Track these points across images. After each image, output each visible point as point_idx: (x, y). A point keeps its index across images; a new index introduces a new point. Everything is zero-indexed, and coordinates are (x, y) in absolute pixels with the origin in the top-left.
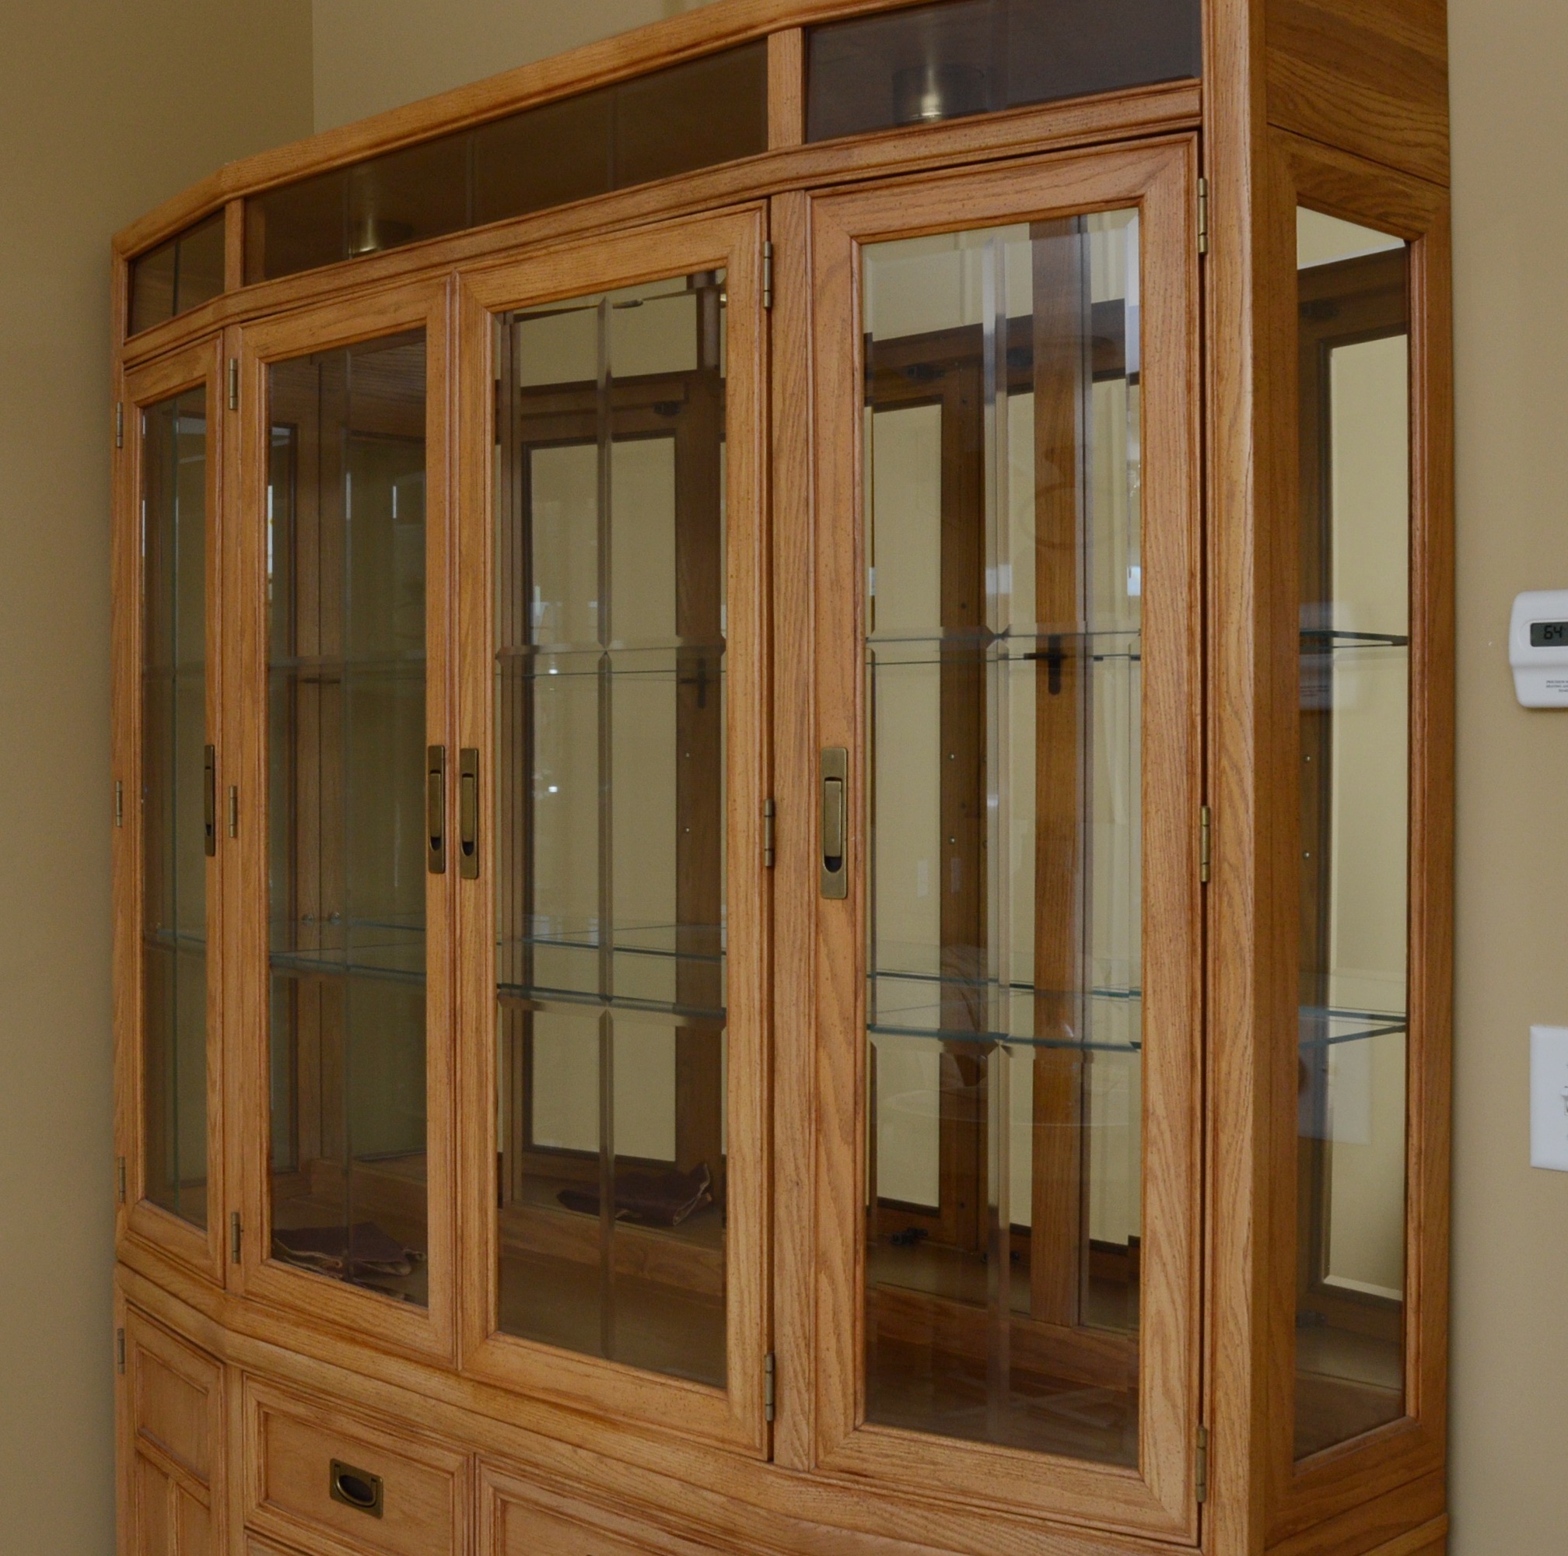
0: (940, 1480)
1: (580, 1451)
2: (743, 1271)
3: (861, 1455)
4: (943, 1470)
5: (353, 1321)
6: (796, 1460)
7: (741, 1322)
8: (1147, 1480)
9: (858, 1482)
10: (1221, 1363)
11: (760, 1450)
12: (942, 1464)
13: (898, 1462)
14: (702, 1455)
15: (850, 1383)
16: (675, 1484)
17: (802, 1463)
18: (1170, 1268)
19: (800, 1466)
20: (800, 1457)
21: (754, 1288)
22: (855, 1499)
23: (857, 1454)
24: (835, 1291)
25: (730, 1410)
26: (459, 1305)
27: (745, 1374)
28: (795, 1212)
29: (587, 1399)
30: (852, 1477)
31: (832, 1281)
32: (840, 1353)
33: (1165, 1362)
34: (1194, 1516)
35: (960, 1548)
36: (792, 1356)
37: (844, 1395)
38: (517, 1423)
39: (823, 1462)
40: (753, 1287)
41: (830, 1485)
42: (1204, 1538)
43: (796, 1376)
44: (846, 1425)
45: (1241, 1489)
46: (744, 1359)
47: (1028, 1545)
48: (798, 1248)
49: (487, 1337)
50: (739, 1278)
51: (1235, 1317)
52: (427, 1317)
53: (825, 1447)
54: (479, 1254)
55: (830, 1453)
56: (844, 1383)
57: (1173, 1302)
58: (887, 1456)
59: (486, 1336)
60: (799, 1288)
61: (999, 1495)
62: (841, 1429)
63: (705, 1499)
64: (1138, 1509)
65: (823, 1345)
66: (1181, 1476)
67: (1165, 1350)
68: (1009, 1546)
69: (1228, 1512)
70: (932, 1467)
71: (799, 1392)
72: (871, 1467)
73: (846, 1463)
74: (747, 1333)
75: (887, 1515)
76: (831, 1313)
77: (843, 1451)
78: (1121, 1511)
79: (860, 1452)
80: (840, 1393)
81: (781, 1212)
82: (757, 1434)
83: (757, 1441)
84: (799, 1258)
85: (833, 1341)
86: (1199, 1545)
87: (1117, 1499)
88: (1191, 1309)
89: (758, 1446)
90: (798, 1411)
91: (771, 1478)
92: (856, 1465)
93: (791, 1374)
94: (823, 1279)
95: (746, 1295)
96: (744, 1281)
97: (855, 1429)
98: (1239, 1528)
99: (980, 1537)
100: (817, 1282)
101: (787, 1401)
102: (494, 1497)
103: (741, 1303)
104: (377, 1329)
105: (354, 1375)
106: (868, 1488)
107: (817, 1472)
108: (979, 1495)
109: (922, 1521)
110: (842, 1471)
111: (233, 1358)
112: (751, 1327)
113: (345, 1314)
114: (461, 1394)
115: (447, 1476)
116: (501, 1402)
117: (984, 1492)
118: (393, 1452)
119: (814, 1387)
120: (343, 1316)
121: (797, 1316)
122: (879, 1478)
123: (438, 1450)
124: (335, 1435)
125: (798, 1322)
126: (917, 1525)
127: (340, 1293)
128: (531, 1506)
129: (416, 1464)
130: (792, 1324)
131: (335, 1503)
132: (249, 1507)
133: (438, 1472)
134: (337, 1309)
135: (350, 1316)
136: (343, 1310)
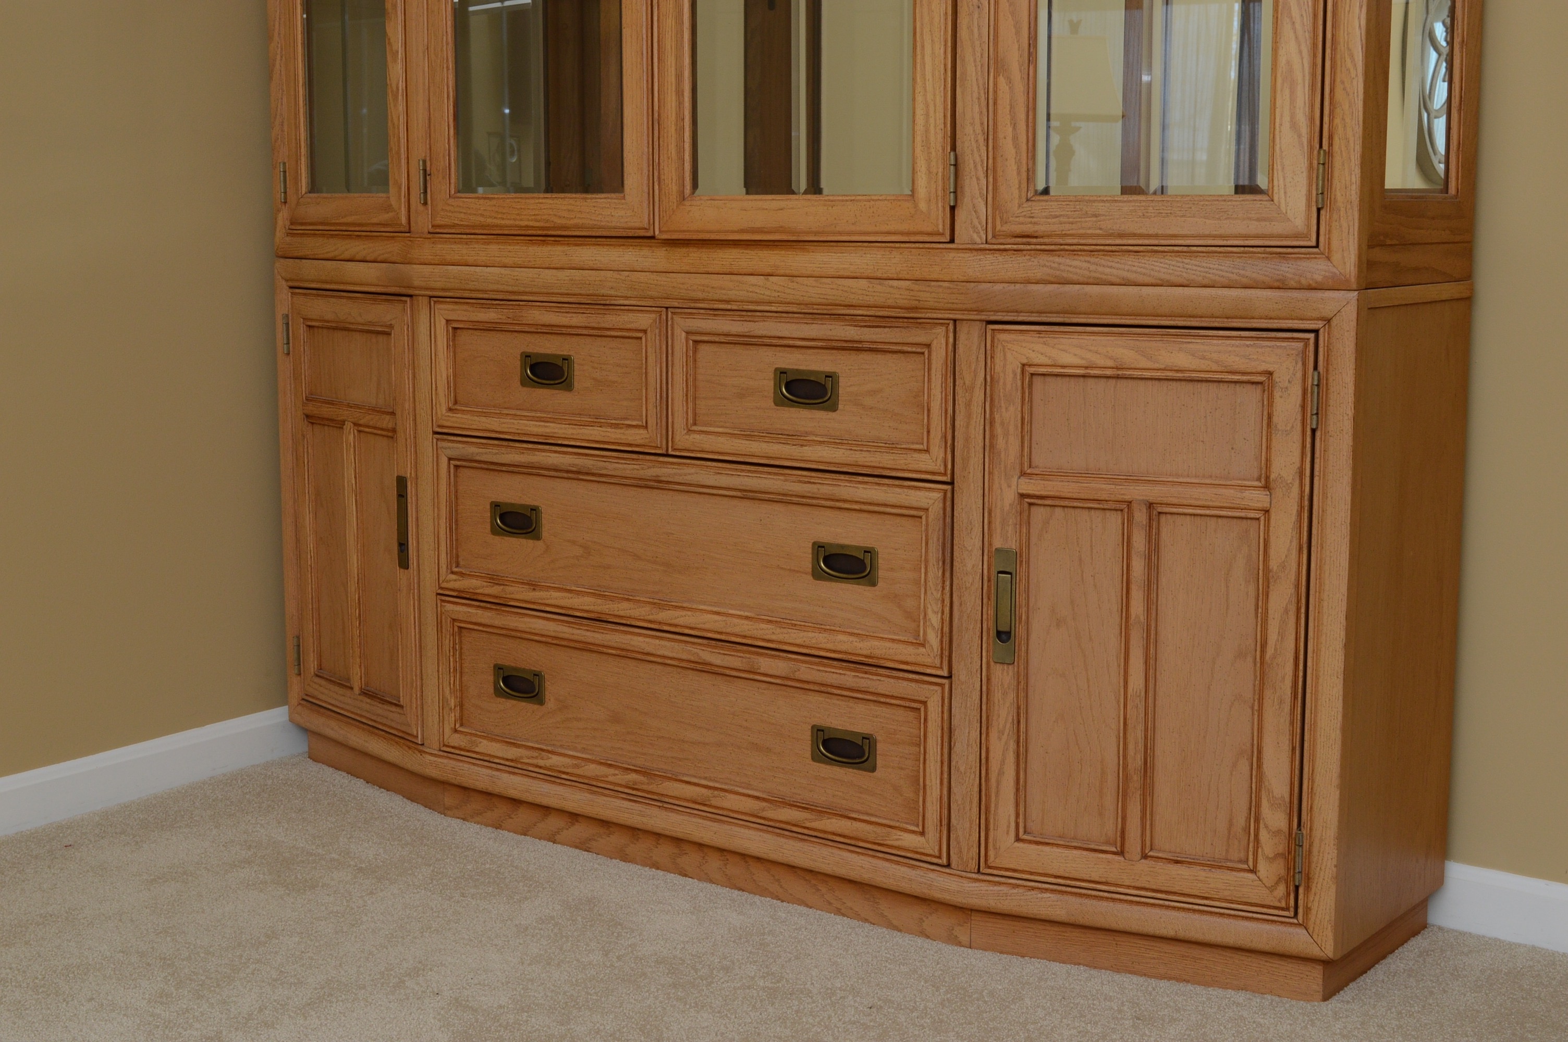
0: (1100, 229)
2: (929, 87)
3: (1033, 220)
4: (1104, 220)
5: (547, 221)
6: (975, 236)
7: (927, 131)
8: (1276, 199)
9: (1029, 244)
10: (1339, 94)
11: (943, 234)
12: (1103, 215)
13: (1066, 220)
14: (887, 253)
15: (1024, 162)
16: (863, 283)
17: (980, 238)
18: (1298, 26)
19: (978, 240)
20: (978, 233)
21: (939, 100)
22: (1028, 257)
23: (1030, 220)
24: (1011, 89)
25: (916, 206)
26: (656, 179)
27: (931, 175)
28: (976, 30)
30: (1025, 240)
31: (1009, 81)
32: (1015, 138)
33: (1293, 101)
34: (1314, 220)
35: (1118, 281)
36: (972, 151)
37: (1019, 173)
38: (711, 270)
39: (999, 231)
40: (938, 98)
41: (1005, 250)
42: (1322, 238)
43: (975, 166)
44: (1020, 197)
45: (1353, 192)
46: (929, 161)
47: (1175, 268)
48: (978, 59)
49: (684, 200)
50: (925, 95)
51: (1352, 56)
52: (624, 198)
53: (1001, 219)
54: (676, 130)
55: (1006, 223)
56: (1018, 163)
57: (1300, 52)
58: (1056, 217)
60: (979, 93)
61: (1150, 233)
62: (1016, 202)
63: (892, 287)
64: (1268, 223)
65: (1000, 135)
66: (1303, 190)
67: (1292, 92)
68: (1159, 271)
69: (1342, 213)
70: (1094, 219)
71: (978, 179)
72: (1041, 229)
73: (1019, 229)
74: (932, 138)
75: (1056, 265)
76: (1008, 107)
77: (1017, 219)
78: (1254, 227)
79: (1033, 217)
80: (1015, 173)
81: (963, 33)
82: (942, 221)
83: (941, 227)
84: (979, 68)
85: (1010, 129)
86: (1317, 244)
87: (1250, 219)
88: (1315, 56)
89: (941, 231)
90: (978, 194)
91: (954, 255)
92: (1028, 229)
93: (972, 166)
94: (1002, 81)
95: (932, 108)
96: (930, 97)
97: (1028, 200)
98: (1351, 223)
99: (1134, 269)
100: (995, 85)
101: (967, 189)
102: (687, 340)
103: (927, 115)
104: (572, 222)
105: (547, 271)
106: (1038, 247)
107: (994, 241)
108: (1134, 235)
109: (1085, 265)
110: (1016, 237)
111: (421, 288)
112: (936, 133)
113: (539, 217)
114: (654, 260)
115: (640, 335)
116: (695, 257)
117: (1138, 232)
118: (586, 327)
119: (992, 171)
120: (536, 221)
121: (977, 116)
122: (1049, 236)
123: (631, 315)
124: (527, 329)
125: (977, 122)
126: (1081, 269)
127: (532, 201)
128: (722, 339)
129: (609, 333)
130: (972, 124)
131: (526, 390)
132: (439, 413)
133: (630, 334)
134: (531, 215)
135: (544, 217)
136: (537, 215)
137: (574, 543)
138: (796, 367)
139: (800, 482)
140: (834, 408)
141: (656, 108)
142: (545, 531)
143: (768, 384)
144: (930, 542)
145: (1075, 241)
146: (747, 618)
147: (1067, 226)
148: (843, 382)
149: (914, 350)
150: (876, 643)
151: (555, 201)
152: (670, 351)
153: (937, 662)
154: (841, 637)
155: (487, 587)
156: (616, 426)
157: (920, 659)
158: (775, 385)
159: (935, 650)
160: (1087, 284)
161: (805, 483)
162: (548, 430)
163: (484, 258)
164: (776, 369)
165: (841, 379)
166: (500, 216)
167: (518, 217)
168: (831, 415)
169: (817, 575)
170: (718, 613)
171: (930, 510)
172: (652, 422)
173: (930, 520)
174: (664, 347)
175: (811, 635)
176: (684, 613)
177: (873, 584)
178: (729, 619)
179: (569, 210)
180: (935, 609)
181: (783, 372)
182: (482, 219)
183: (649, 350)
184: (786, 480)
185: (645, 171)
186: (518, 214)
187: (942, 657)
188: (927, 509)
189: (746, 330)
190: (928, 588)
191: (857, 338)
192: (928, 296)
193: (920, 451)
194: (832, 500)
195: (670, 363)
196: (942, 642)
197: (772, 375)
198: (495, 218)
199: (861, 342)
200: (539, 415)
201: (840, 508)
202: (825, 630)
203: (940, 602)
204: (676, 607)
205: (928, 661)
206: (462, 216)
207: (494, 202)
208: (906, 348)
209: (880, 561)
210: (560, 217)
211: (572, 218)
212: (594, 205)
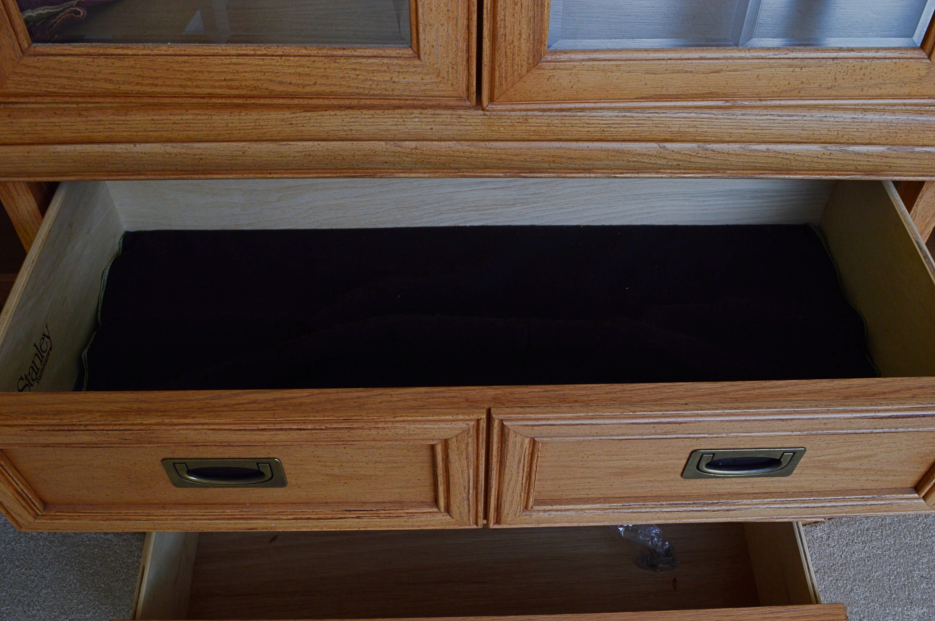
113: (236, 84)
116: (538, 122)
127: (217, 60)
134: (217, 81)
135: (248, 83)
136: (231, 80)
151: (268, 60)
166: (146, 81)
167: (189, 83)
179: (299, 75)
182: (110, 86)
186: (190, 79)
198: (137, 84)
206: (64, 81)
210: (281, 83)
211: (308, 85)
212: (354, 66)
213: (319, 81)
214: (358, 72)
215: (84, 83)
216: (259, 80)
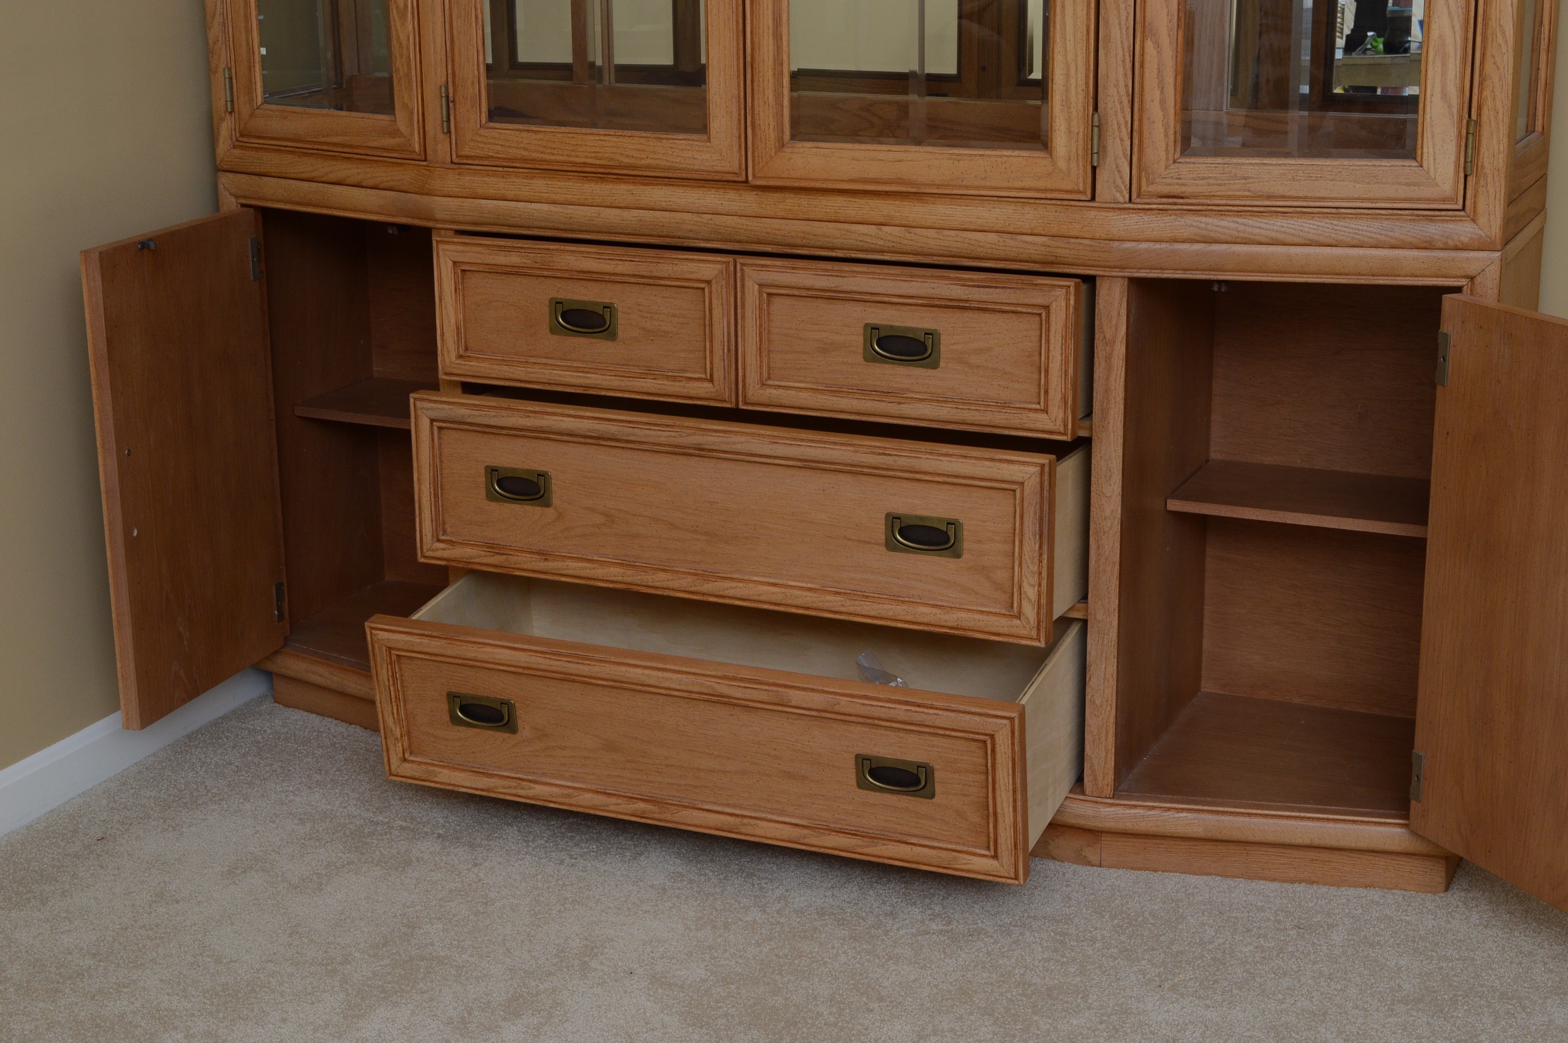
0: (1249, 191)
1: (884, 228)
2: (1074, 47)
3: (1180, 181)
4: (1253, 183)
6: (1118, 195)
7: (1069, 89)
8: (1425, 165)
9: (1175, 204)
10: (1489, 68)
11: (1084, 193)
12: (1253, 178)
13: (1213, 182)
14: (1020, 208)
15: (1172, 125)
16: (992, 237)
17: (1122, 197)
19: (1119, 199)
20: (1121, 192)
21: (1081, 61)
22: (1171, 217)
23: (1177, 181)
24: (1161, 55)
25: (1053, 164)
26: (749, 123)
27: (1070, 132)
29: (899, 182)
30: (1171, 200)
31: (1158, 46)
32: (1163, 102)
34: (1461, 187)
35: (1267, 240)
36: (1116, 112)
37: (1166, 136)
38: (811, 217)
39: (1144, 191)
40: (1079, 58)
41: (1150, 210)
42: (1468, 203)
43: (1119, 127)
44: (1167, 159)
45: (1501, 160)
46: (1069, 120)
47: (1324, 229)
48: (1123, 22)
50: (1065, 55)
51: (1503, 32)
52: (708, 140)
53: (1147, 180)
54: (774, 74)
55: (1153, 183)
56: (1166, 127)
57: (1453, 30)
58: (1204, 178)
59: (781, 145)
60: (1124, 56)
61: (1300, 195)
62: (1163, 163)
63: (1023, 242)
64: (1416, 188)
65: (1147, 98)
66: (1453, 158)
67: (1444, 64)
68: (1307, 232)
69: (1490, 179)
70: (1244, 181)
71: (1122, 140)
72: (1188, 190)
73: (1166, 190)
74: (1073, 99)
75: (1202, 225)
76: (1156, 71)
77: (1164, 180)
79: (1180, 179)
80: (1162, 135)
82: (1081, 180)
83: (1081, 185)
85: (1157, 93)
86: (1464, 209)
89: (1081, 189)
90: (1122, 155)
91: (1093, 213)
92: (1176, 190)
93: (1116, 127)
94: (1149, 44)
96: (1070, 57)
97: (1174, 162)
98: (1498, 190)
99: (1283, 229)
100: (1143, 48)
101: (1110, 150)
102: (760, 292)
103: (1068, 75)
104: (643, 162)
105: (608, 210)
106: (1185, 207)
107: (1139, 200)
108: (1283, 197)
109: (1233, 225)
110: (1161, 197)
111: (445, 221)
112: (1077, 93)
113: (600, 155)
114: (742, 204)
115: (702, 285)
116: (792, 202)
117: (1288, 194)
118: (634, 276)
119: (1135, 132)
120: (596, 158)
121: (1121, 78)
122: (1195, 197)
123: (691, 265)
124: (559, 274)
125: (1122, 84)
126: (1229, 229)
127: (592, 138)
128: (804, 293)
129: (663, 282)
130: (1116, 86)
131: (555, 338)
132: (447, 360)
133: (691, 284)
134: (589, 152)
135: (607, 155)
136: (597, 152)
137: (593, 510)
138: (890, 323)
139: (874, 453)
140: (935, 366)
141: (749, 51)
142: (556, 501)
143: (857, 339)
144: (1026, 516)
145: (1223, 202)
146: (810, 589)
147: (1216, 188)
148: (944, 340)
149: (1030, 311)
150: (963, 615)
151: (621, 139)
152: (739, 304)
153: (1034, 633)
154: (922, 609)
155: (485, 556)
156: (674, 378)
157: (1014, 631)
158: (865, 341)
159: (1032, 622)
160: (1235, 243)
161: (879, 454)
162: (588, 382)
163: (527, 193)
164: (866, 325)
165: (942, 337)
166: (548, 151)
167: (573, 153)
168: (930, 372)
169: (891, 546)
170: (775, 585)
171: (1026, 484)
172: (718, 375)
173: (1026, 493)
174: (732, 299)
175: (886, 606)
176: (735, 584)
177: (958, 556)
178: (790, 591)
179: (639, 150)
180: (1032, 582)
181: (875, 328)
182: (525, 153)
183: (715, 302)
184: (856, 452)
185: (735, 115)
186: (574, 151)
187: (1038, 630)
188: (1023, 483)
189: (833, 285)
190: (1023, 561)
191: (964, 297)
192: (1064, 250)
193: (1036, 410)
194: (911, 472)
195: (739, 316)
196: (1038, 614)
197: (861, 331)
198: (542, 152)
199: (967, 301)
200: (576, 364)
201: (918, 480)
202: (903, 602)
203: (1036, 576)
204: (723, 578)
205: (1025, 632)
206: (499, 148)
207: (541, 136)
208: (1020, 309)
209: (965, 533)
210: (627, 156)
211: (643, 158)
212: (671, 145)
213: (651, 156)
214: (673, 150)
215: (511, 150)
216: (614, 153)
